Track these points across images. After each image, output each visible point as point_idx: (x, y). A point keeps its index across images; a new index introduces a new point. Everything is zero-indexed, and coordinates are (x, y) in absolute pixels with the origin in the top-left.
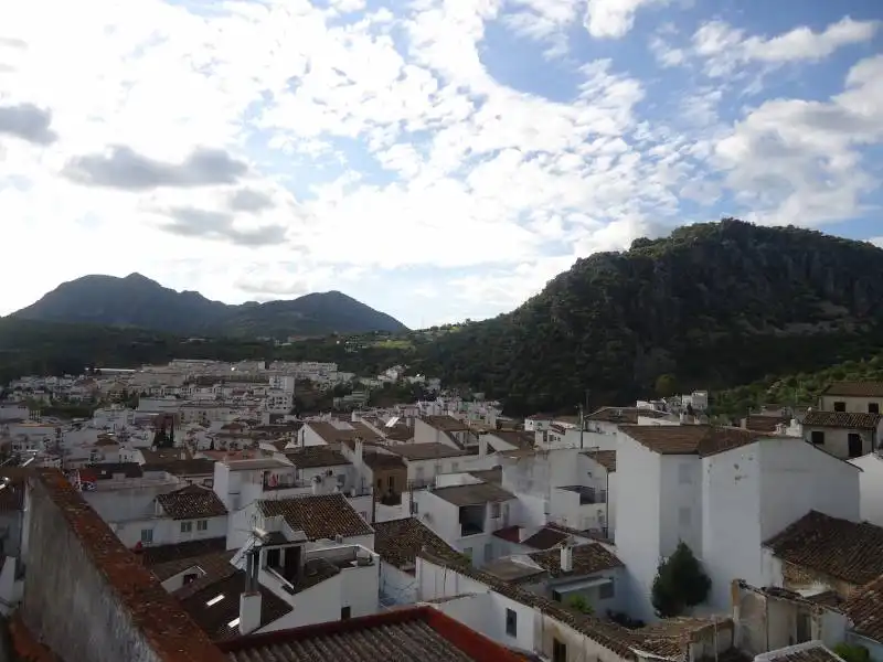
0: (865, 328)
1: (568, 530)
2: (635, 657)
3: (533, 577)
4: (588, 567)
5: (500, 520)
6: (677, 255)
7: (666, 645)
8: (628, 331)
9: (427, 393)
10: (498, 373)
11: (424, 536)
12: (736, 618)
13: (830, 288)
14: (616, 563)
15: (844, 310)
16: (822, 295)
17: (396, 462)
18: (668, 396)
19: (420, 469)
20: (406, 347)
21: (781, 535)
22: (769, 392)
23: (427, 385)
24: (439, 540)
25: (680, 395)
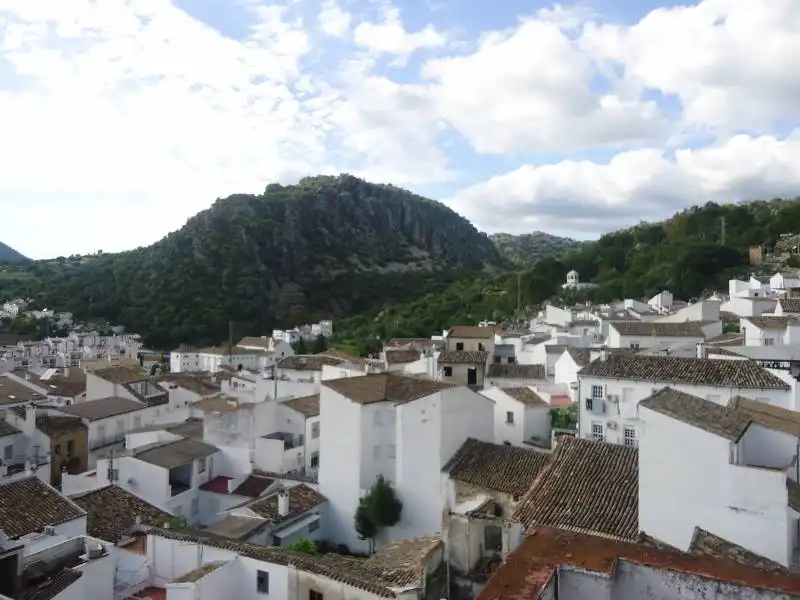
0: (439, 268)
1: (273, 475)
2: (394, 595)
3: (259, 529)
4: (300, 508)
5: (206, 474)
6: (305, 202)
7: (401, 573)
8: (263, 268)
9: (55, 327)
10: (138, 306)
11: (131, 504)
12: (445, 539)
13: (417, 236)
14: (320, 499)
15: (426, 254)
16: (411, 242)
17: (75, 425)
18: (300, 324)
19: (101, 428)
20: (27, 279)
21: (452, 461)
22: (377, 319)
23: (57, 320)
24: (147, 505)
25: (310, 324)
